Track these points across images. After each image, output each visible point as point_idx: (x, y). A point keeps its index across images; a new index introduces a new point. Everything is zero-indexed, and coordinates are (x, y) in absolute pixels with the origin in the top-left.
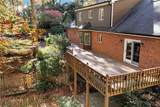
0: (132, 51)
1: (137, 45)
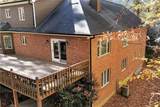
0: (59, 50)
1: (63, 44)
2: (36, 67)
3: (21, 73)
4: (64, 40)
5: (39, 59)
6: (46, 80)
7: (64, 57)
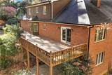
0: (66, 35)
2: (50, 44)
3: (41, 47)
4: (70, 28)
5: (53, 40)
6: (56, 54)
7: (69, 40)
